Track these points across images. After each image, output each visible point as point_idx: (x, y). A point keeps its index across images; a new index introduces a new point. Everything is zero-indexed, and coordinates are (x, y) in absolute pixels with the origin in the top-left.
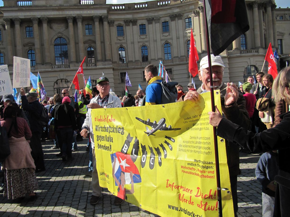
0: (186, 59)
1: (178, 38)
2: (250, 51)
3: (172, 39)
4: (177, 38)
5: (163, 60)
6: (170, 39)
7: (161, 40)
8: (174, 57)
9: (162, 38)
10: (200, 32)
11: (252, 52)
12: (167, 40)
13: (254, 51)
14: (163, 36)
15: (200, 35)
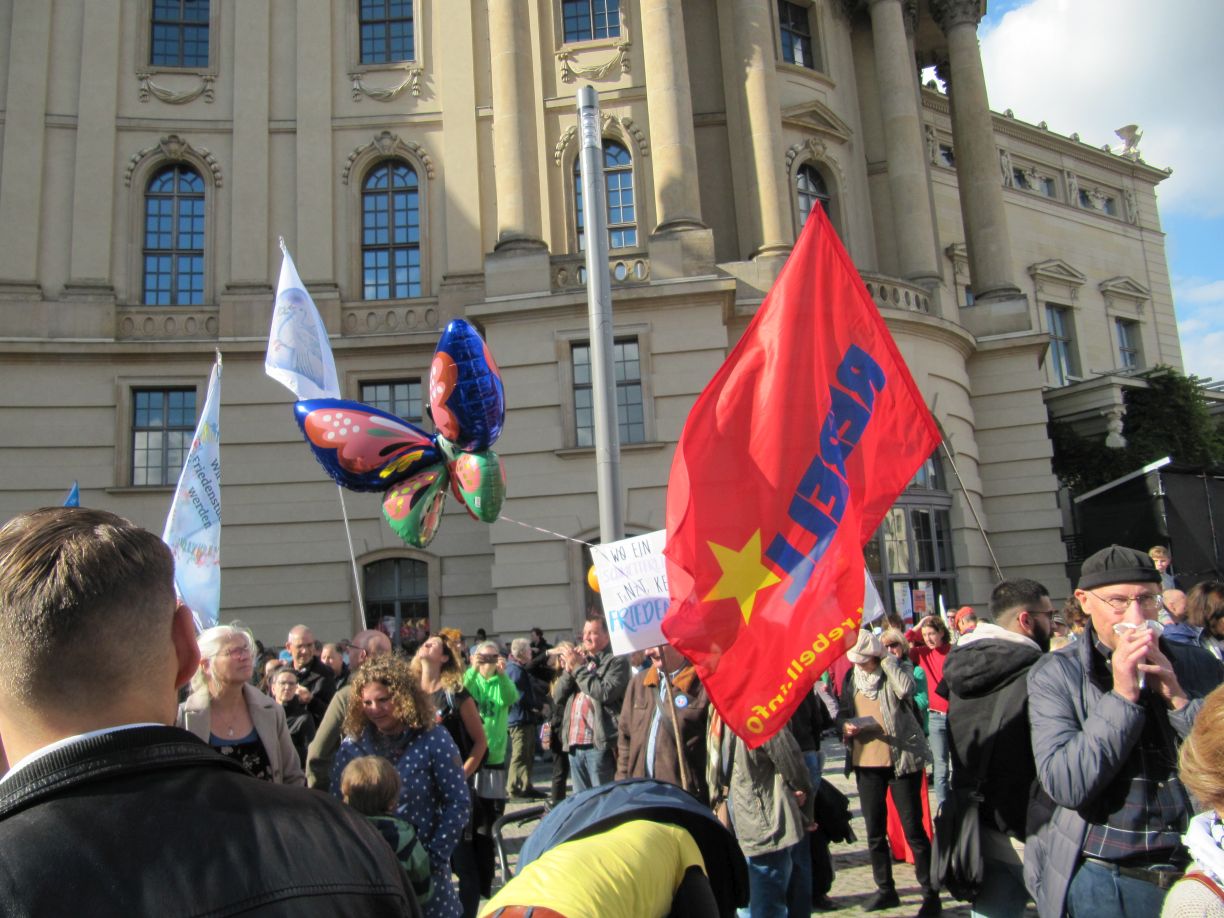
0: (344, 309)
1: (282, 129)
2: (882, 289)
3: (224, 130)
4: (272, 132)
5: (122, 308)
6: (209, 126)
7: (119, 129)
8: (230, 288)
9: (135, 109)
10: (483, 96)
11: (897, 301)
12: (181, 137)
13: (907, 294)
14: (146, 94)
15: (484, 123)
